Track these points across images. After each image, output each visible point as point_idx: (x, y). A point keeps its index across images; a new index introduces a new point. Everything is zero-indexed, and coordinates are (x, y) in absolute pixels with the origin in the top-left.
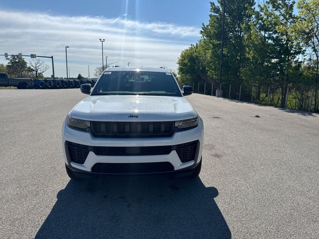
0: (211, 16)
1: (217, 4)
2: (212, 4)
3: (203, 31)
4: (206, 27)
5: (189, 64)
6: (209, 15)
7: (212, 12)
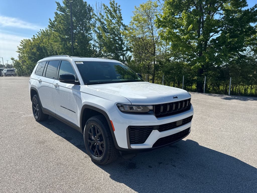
0: (56, 14)
1: (63, 5)
2: (58, 4)
3: (51, 25)
4: (53, 22)
5: (38, 53)
6: (55, 13)
7: (59, 11)
